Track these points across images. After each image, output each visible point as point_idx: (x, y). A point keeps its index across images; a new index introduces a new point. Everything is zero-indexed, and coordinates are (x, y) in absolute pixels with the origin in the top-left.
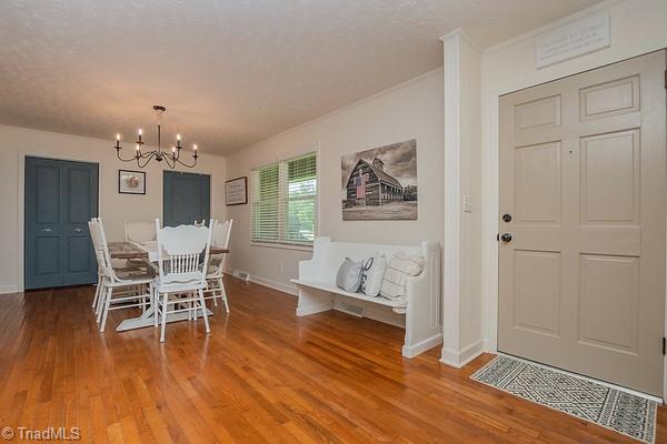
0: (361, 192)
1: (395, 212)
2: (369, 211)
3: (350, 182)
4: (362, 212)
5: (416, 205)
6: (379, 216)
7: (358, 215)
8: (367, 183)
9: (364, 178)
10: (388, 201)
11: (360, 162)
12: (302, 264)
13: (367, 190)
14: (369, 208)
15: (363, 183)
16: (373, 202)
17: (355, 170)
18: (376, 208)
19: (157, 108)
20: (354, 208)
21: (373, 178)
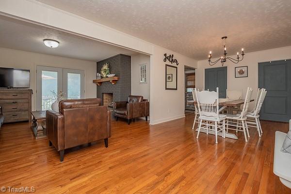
19: (223, 38)
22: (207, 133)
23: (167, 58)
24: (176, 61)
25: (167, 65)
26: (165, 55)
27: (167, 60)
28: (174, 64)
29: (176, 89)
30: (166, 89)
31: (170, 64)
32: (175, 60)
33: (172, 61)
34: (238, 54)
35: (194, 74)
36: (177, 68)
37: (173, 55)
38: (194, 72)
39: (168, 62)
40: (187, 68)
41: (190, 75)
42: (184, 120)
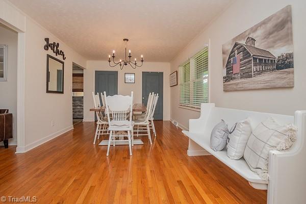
0: (237, 68)
1: (267, 82)
2: (243, 83)
3: (229, 62)
4: (237, 84)
5: (293, 72)
6: (252, 86)
7: (235, 87)
8: (241, 60)
9: (239, 56)
10: (260, 73)
11: (236, 45)
12: (191, 121)
13: (241, 66)
14: (243, 80)
15: (238, 61)
16: (247, 75)
17: (232, 52)
18: (249, 79)
19: (125, 40)
20: (232, 82)
21: (247, 55)
22: (114, 146)
23: (50, 45)
24: (62, 53)
25: (49, 56)
26: (47, 40)
27: (50, 48)
28: (60, 57)
29: (62, 93)
30: (48, 91)
31: (54, 55)
32: (61, 51)
33: (57, 52)
34: (135, 59)
35: (82, 75)
36: (63, 63)
37: (58, 44)
38: (82, 73)
39: (50, 52)
40: (75, 67)
41: (78, 75)
42: (72, 133)
